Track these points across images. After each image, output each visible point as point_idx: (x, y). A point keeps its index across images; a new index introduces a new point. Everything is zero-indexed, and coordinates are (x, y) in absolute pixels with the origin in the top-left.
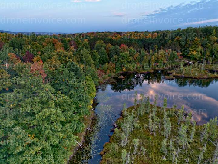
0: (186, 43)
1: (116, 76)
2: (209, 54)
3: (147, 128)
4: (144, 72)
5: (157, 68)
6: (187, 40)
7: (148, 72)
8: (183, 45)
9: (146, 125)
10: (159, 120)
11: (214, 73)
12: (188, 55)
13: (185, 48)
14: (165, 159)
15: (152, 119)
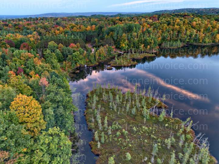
0: (118, 38)
1: (73, 71)
2: (133, 46)
3: (102, 100)
4: (92, 65)
5: (100, 61)
6: (118, 36)
7: (95, 65)
8: (116, 40)
9: (102, 99)
10: (107, 95)
11: (134, 61)
12: (120, 47)
13: (117, 42)
14: (111, 110)
15: (104, 95)
